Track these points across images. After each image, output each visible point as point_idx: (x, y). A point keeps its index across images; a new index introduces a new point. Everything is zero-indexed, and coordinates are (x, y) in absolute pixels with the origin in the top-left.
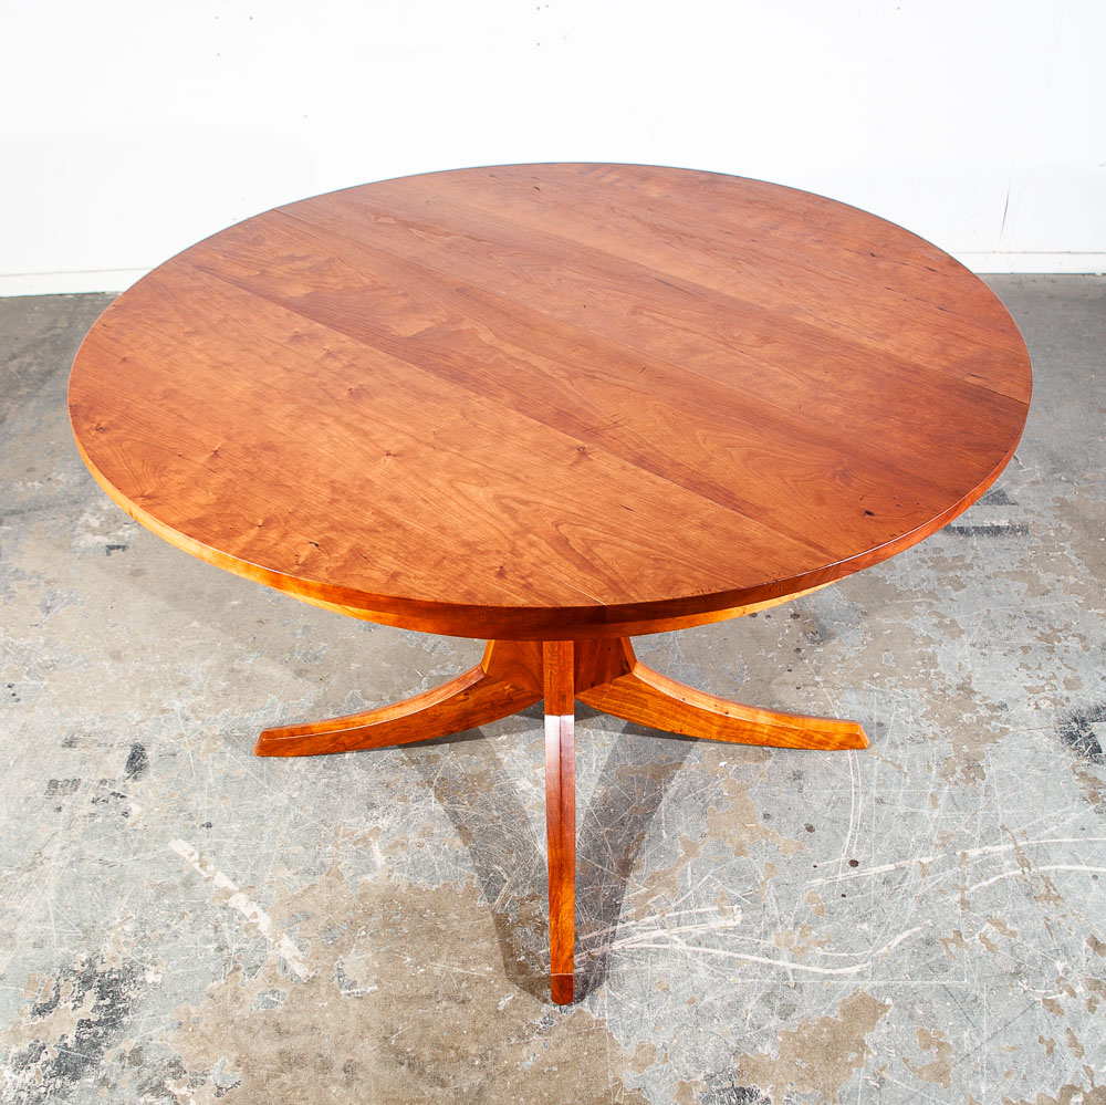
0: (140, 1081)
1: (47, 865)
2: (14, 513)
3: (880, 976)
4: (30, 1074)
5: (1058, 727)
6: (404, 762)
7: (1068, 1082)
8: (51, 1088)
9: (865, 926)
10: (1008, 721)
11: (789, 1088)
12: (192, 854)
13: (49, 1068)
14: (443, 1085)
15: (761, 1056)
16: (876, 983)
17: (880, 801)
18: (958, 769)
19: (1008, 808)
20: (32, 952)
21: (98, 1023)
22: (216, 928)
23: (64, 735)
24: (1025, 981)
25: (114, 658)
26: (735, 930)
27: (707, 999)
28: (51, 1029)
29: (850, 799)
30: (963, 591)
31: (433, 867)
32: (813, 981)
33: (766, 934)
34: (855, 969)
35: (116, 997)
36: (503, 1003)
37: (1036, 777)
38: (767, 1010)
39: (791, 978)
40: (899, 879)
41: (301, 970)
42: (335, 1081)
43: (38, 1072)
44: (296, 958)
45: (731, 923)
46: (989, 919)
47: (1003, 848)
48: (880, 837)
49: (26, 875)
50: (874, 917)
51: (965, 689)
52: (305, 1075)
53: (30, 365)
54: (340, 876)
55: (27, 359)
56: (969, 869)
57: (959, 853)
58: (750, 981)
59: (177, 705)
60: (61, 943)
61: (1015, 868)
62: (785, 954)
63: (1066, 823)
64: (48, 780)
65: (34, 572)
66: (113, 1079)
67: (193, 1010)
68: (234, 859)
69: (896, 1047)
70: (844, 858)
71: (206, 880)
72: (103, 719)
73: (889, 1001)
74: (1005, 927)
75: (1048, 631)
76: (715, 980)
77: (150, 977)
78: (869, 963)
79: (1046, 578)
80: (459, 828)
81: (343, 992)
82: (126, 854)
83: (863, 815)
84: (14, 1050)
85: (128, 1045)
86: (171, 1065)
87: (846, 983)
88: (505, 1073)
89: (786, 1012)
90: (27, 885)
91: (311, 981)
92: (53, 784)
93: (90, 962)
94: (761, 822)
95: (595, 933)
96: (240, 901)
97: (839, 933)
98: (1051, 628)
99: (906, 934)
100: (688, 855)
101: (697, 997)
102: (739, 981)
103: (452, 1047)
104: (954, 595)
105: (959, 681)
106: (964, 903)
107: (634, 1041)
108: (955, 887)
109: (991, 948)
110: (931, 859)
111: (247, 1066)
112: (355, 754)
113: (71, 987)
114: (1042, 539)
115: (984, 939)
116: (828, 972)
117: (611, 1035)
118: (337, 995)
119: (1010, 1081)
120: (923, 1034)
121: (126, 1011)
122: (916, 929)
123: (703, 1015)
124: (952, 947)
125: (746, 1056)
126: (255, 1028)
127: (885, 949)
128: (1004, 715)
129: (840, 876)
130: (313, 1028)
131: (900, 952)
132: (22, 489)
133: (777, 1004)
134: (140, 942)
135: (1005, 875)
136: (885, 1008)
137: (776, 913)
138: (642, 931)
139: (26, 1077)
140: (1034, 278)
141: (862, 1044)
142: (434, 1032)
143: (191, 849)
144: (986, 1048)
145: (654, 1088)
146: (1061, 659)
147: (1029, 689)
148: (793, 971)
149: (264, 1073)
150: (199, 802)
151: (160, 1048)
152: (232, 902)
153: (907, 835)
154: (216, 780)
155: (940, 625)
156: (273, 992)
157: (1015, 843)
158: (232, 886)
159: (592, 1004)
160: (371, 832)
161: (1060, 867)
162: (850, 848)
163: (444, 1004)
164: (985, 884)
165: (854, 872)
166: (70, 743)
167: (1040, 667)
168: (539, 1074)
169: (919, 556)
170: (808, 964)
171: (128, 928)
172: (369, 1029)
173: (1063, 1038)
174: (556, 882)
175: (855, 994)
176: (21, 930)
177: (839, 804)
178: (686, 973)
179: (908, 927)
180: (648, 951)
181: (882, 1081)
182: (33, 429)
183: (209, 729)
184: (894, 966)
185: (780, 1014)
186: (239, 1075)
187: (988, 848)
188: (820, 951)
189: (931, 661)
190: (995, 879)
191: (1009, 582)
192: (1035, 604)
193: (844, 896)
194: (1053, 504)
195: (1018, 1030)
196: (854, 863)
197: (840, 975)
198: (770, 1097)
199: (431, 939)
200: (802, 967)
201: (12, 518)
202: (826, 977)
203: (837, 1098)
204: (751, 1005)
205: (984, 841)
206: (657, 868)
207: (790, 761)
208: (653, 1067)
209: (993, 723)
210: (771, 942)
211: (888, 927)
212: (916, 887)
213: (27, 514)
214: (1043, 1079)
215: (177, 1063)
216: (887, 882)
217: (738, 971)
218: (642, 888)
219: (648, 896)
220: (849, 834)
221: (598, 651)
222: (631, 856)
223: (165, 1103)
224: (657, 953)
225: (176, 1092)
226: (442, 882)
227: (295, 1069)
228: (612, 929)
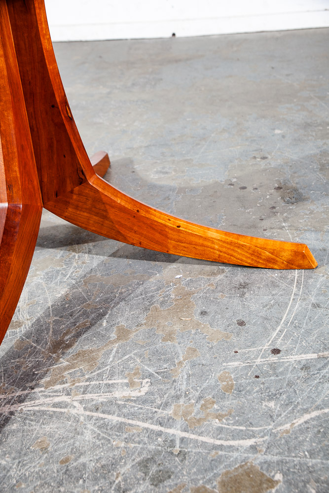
3: (276, 451)
9: (272, 404)
16: (269, 457)
17: (316, 306)
26: (137, 400)
27: (82, 460)
29: (287, 304)
32: (200, 450)
33: (166, 405)
38: (140, 475)
39: (178, 446)
40: (319, 366)
45: (135, 394)
48: (308, 332)
50: (284, 396)
58: (133, 445)
62: (180, 422)
70: (267, 346)
73: (278, 477)
76: (98, 443)
78: (266, 438)
83: (296, 315)
87: (236, 454)
94: (197, 317)
97: (242, 408)
99: (314, 414)
100: (119, 338)
101: (73, 457)
102: (123, 445)
116: (218, 442)
123: (71, 475)
127: (287, 426)
129: (259, 361)
131: (303, 430)
133: (154, 469)
136: (271, 483)
137: (184, 387)
138: (46, 396)
148: (182, 440)
162: (276, 339)
165: (274, 358)
170: (201, 434)
175: (241, 466)
177: (276, 306)
178: (71, 435)
179: (318, 408)
180: (43, 413)
184: (293, 443)
185: (152, 479)
188: (216, 423)
193: (257, 377)
196: (276, 351)
197: (231, 447)
200: (193, 436)
202: (215, 447)
204: (125, 469)
206: (86, 348)
207: (241, 275)
210: (170, 412)
211: (296, 406)
216: (306, 367)
217: (125, 436)
218: (64, 362)
219: (67, 368)
220: (279, 328)
221: (55, 156)
222: (67, 338)
224: (52, 416)
228: (19, 393)
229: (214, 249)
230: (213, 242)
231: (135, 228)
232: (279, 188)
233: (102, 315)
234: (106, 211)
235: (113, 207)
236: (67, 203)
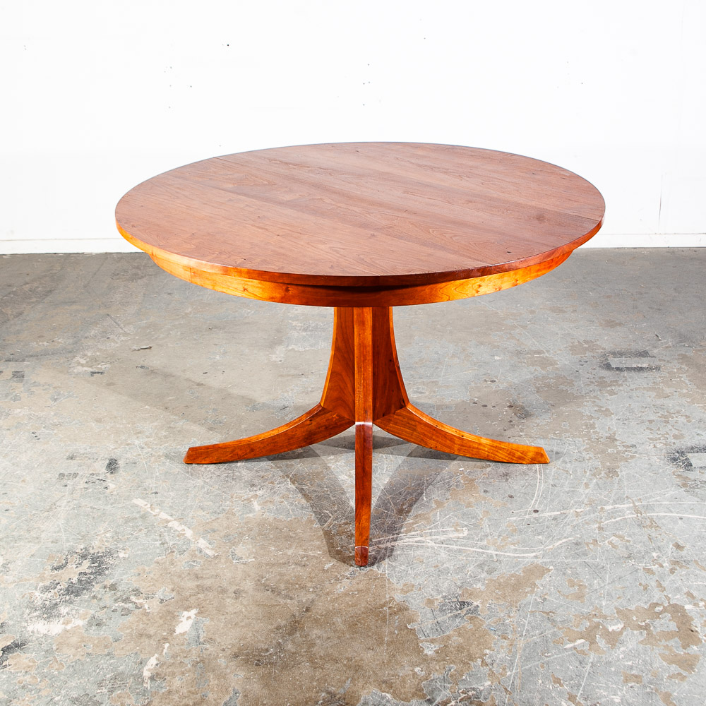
0: (115, 597)
1: (59, 509)
2: (31, 356)
3: (547, 557)
4: (50, 594)
5: (666, 455)
6: (272, 467)
7: (655, 601)
8: (63, 599)
9: (540, 537)
10: (636, 452)
11: (490, 601)
12: (146, 505)
13: (62, 591)
14: (291, 599)
15: (476, 589)
16: (545, 560)
17: (554, 486)
18: (603, 473)
19: (631, 489)
20: (50, 545)
21: (91, 573)
22: (160, 535)
23: (68, 454)
24: (633, 560)
25: (97, 421)
26: (464, 538)
27: (445, 565)
28: (63, 576)
29: (536, 485)
30: (616, 396)
31: (288, 511)
32: (507, 559)
33: (481, 540)
34: (534, 554)
35: (101, 563)
36: (326, 567)
37: (650, 476)
38: (480, 571)
39: (495, 557)
40: (562, 518)
41: (210, 553)
42: (229, 597)
43: (55, 593)
44: (208, 548)
45: (461, 535)
46: (615, 535)
47: (627, 506)
48: (552, 501)
49: (47, 513)
50: (546, 533)
51: (612, 439)
52: (211, 595)
53: (38, 287)
54: (234, 514)
55: (35, 285)
56: (606, 514)
57: (599, 508)
58: (470, 558)
59: (137, 442)
60: (68, 541)
61: (633, 514)
62: (492, 548)
63: (666, 496)
64: (58, 473)
65: (45, 383)
66: (99, 596)
67: (147, 568)
68: (171, 507)
69: (554, 586)
70: (530, 509)
71: (155, 516)
72: (91, 448)
73: (551, 568)
74: (624, 538)
75: (666, 414)
76: (451, 558)
77: (121, 555)
78: (541, 552)
79: (667, 390)
80: (304, 495)
81: (234, 561)
82: (107, 505)
83: (543, 491)
84: (41, 584)
85: (109, 582)
86: (133, 591)
87: (527, 560)
88: (328, 594)
89: (490, 572)
90: (47, 518)
91: (216, 557)
92: (62, 475)
93: (86, 549)
94: (482, 494)
95: (381, 539)
96: (175, 525)
97: (524, 540)
98: (668, 412)
99: (564, 540)
100: (438, 507)
101: (440, 564)
102: (465, 558)
103: (297, 584)
104: (609, 397)
105: (608, 435)
106: (600, 528)
107: (402, 582)
108: (596, 521)
109: (614, 546)
110: (582, 510)
111: (178, 591)
112: (243, 464)
113: (76, 558)
114: (668, 373)
115: (610, 543)
116: (516, 555)
117: (389, 580)
118: (231, 562)
119: (620, 600)
120: (570, 581)
121: (107, 569)
122: (570, 539)
123: (442, 572)
124: (591, 546)
125: (466, 589)
126: (183, 576)
127: (551, 547)
128: (634, 450)
129: (527, 517)
130: (216, 576)
131: (561, 547)
132: (36, 346)
133: (486, 568)
134: (116, 541)
135: (626, 517)
136: (549, 570)
137: (488, 531)
138: (409, 538)
139: (48, 595)
140: (682, 250)
141: (535, 585)
142: (286, 578)
143: (146, 503)
144: (607, 587)
145: (412, 601)
146: (673, 426)
147: (651, 439)
148: (497, 555)
149: (188, 594)
150: (151, 483)
151: (127, 584)
152: (170, 525)
153: (569, 500)
154: (160, 474)
155: (599, 411)
156: (194, 561)
157: (634, 503)
158: (169, 518)
159: (378, 567)
160: (252, 497)
161: (661, 514)
162: (534, 505)
163: (293, 566)
164: (613, 520)
165: (536, 515)
166: (72, 458)
167: (659, 429)
168: (346, 594)
169: (589, 380)
170: (506, 552)
171: (108, 535)
172: (249, 576)
173: (654, 584)
174: (359, 506)
175: (531, 564)
176: (43, 535)
177: (530, 486)
178: (433, 555)
179: (565, 538)
180: (412, 546)
181: (545, 600)
182: (42, 318)
183: (156, 452)
184: (555, 554)
185: (487, 572)
186: (173, 594)
187: (616, 506)
188: (512, 547)
189: (593, 426)
190: (620, 518)
191: (645, 392)
192: (659, 402)
193: (529, 524)
194: (677, 357)
195: (627, 580)
196: (536, 511)
197: (523, 557)
198: (479, 605)
199: (286, 540)
200: (502, 553)
201: (31, 359)
202: (515, 557)
203: (518, 606)
204: (471, 568)
205: (615, 502)
206: (420, 512)
207: (502, 468)
208: (412, 592)
209: (626, 453)
210: (485, 543)
211: (554, 538)
212: (572, 521)
213: (39, 357)
214: (640, 600)
215: (137, 590)
216: (555, 519)
217: (464, 555)
218: (409, 521)
219: (413, 524)
220: (534, 499)
221: (387, 391)
222: (404, 507)
223: (130, 606)
224: (417, 547)
225: (137, 601)
226: (293, 517)
227: (206, 592)
228: (391, 537)
229: (484, 450)
230: (484, 447)
231: (434, 437)
232: (511, 406)
233: (422, 493)
234: (415, 426)
235: (421, 423)
236: (389, 421)
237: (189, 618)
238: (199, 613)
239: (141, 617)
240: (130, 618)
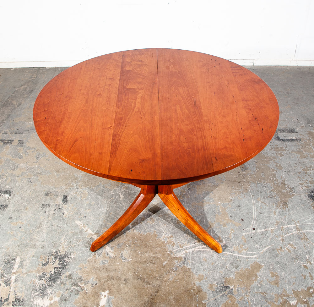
0: (71, 283)
1: (43, 227)
2: (26, 130)
3: (261, 258)
4: (43, 281)
5: (308, 194)
7: (309, 286)
8: (48, 284)
9: (257, 245)
10: (294, 192)
11: (238, 286)
12: (81, 224)
13: (48, 279)
14: (150, 284)
15: (231, 278)
16: (260, 260)
17: (261, 213)
18: (281, 205)
19: (294, 215)
20: (41, 250)
21: (60, 268)
22: (89, 244)
23: (45, 192)
24: (298, 260)
25: (57, 172)
27: (217, 263)
28: (47, 269)
29: (253, 212)
30: (283, 157)
31: (145, 228)
32: (243, 259)
33: (231, 247)
34: (254, 256)
35: (64, 261)
36: (164, 264)
37: (302, 207)
38: (232, 266)
39: (238, 258)
40: (266, 233)
41: (112, 255)
42: (122, 283)
43: (45, 280)
44: (110, 252)
45: (222, 244)
46: (289, 244)
47: (293, 226)
48: (261, 222)
49: (38, 229)
50: (259, 243)
51: (283, 183)
52: (114, 281)
53: (27, 88)
55: (26, 86)
56: (284, 231)
57: (281, 227)
58: (227, 259)
59: (75, 185)
60: (48, 247)
61: (296, 231)
62: (236, 252)
63: (309, 219)
64: (42, 204)
65: (33, 147)
66: (64, 282)
67: (84, 265)
68: (93, 226)
69: (265, 276)
70: (251, 228)
71: (86, 231)
72: (55, 188)
73: (263, 265)
74: (293, 246)
75: (305, 168)
76: (218, 259)
77: (73, 256)
78: (258, 255)
79: (305, 153)
81: (123, 261)
82: (64, 224)
83: (256, 216)
84: (38, 275)
85: (68, 274)
86: (79, 279)
87: (252, 260)
88: (165, 281)
89: (237, 267)
90: (38, 232)
91: (115, 258)
92: (43, 205)
93: (56, 252)
94: (230, 218)
95: (187, 246)
96: (95, 237)
97: (250, 247)
98: (306, 167)
99: (267, 247)
100: (211, 226)
101: (214, 263)
102: (225, 259)
103: (151, 275)
104: (280, 158)
105: (282, 181)
106: (283, 240)
107: (198, 274)
108: (280, 235)
109: (290, 251)
110: (274, 228)
111: (99, 279)
113: (52, 259)
114: (304, 142)
115: (288, 249)
116: (247, 257)
117: (192, 272)
118: (122, 261)
119: (294, 285)
120: (272, 273)
121: (67, 265)
122: (270, 246)
123: (216, 267)
124: (279, 251)
125: (227, 278)
126: (101, 269)
127: (262, 251)
128: (293, 191)
129: (250, 232)
130: (116, 270)
131: (266, 252)
132: (28, 124)
133: (234, 265)
134: (69, 247)
135: (293, 233)
137: (234, 241)
138: (199, 246)
139: (42, 282)
140: (304, 67)
141: (256, 275)
142: (147, 271)
143: (81, 223)
144: (288, 277)
145: (203, 286)
146: (309, 176)
147: (300, 184)
148: (238, 256)
149: (103, 281)
150: (82, 210)
151: (76, 275)
152: (93, 237)
153: (268, 222)
154: (86, 205)
155: (276, 166)
156: (105, 260)
157: (296, 224)
158: (93, 233)
159: (187, 264)
161: (308, 231)
162: (253, 225)
163: (149, 264)
164: (288, 235)
165: (254, 231)
166: (47, 195)
167: (303, 178)
168: (174, 282)
169: (271, 147)
170: (242, 255)
171: (66, 244)
172: (130, 270)
173: (308, 275)
175: (254, 263)
176: (37, 244)
177: (250, 213)
178: (211, 257)
179: (268, 246)
180: (201, 251)
181: (261, 285)
182: (29, 107)
183: (84, 191)
184: (264, 256)
185: (235, 267)
186: (97, 281)
187: (289, 226)
188: (245, 251)
189: (274, 176)
190: (291, 234)
191: (295, 154)
192: (302, 160)
193: (251, 237)
194: (307, 133)
195: (296, 272)
196: (254, 229)
197: (250, 258)
198: (233, 288)
199: (145, 247)
200: (241, 256)
201: (26, 132)
202: (247, 258)
203: (250, 289)
204: (228, 265)
205: (288, 224)
207: (237, 202)
208: (203, 280)
209: (290, 193)
210: (233, 249)
211: (263, 246)
212: (270, 235)
213: (30, 131)
214: (303, 285)
215: (81, 278)
216: (262, 234)
217: (224, 256)
220: (253, 221)
223: (78, 288)
224: (203, 251)
225: (81, 285)
226: (147, 232)
227: (111, 280)
228: (192, 245)
233: (203, 218)
237: (105, 296)
238: (109, 293)
239: (83, 295)
240: (79, 296)
